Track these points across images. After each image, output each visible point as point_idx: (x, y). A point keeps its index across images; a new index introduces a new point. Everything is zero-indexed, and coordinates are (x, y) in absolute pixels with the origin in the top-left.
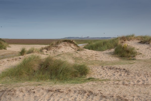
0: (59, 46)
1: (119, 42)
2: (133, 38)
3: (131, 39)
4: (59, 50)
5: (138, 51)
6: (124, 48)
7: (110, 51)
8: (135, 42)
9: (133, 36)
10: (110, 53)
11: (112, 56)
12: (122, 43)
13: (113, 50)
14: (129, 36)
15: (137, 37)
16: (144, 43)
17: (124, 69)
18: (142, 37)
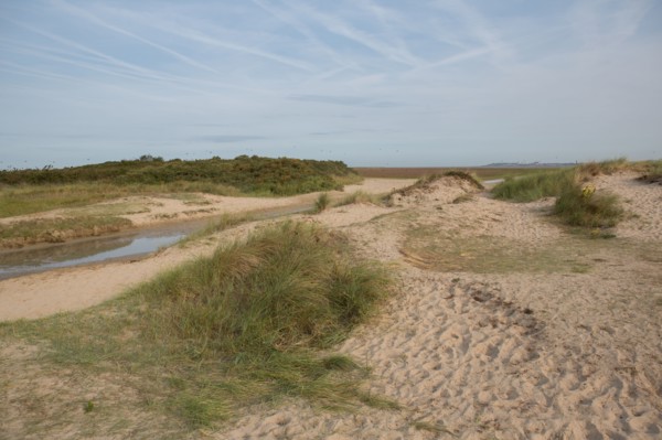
0: (432, 185)
1: (578, 178)
2: (621, 166)
3: (616, 169)
4: (429, 195)
5: (626, 207)
6: (583, 196)
7: (544, 204)
8: (624, 177)
9: (621, 161)
10: (543, 211)
11: (543, 218)
12: (586, 180)
13: (552, 202)
14: (612, 162)
15: (634, 164)
16: (652, 182)
17: (528, 312)
18: (648, 165)
